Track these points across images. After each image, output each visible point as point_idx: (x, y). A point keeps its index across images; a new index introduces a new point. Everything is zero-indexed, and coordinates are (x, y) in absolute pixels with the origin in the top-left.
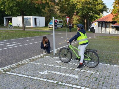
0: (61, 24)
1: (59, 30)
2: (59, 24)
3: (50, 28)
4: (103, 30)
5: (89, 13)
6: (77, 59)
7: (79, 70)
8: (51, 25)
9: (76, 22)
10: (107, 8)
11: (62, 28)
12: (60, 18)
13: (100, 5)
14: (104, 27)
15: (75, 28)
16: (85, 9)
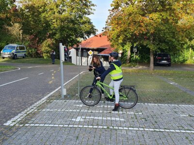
0: (23, 52)
1: (23, 62)
2: (19, 52)
3: (4, 58)
4: (84, 61)
5: (70, 35)
6: (108, 99)
7: (116, 112)
8: (6, 53)
9: (47, 48)
10: (95, 29)
11: (24, 58)
12: (18, 41)
13: (87, 25)
14: (85, 57)
15: (45, 58)
16: (66, 29)
